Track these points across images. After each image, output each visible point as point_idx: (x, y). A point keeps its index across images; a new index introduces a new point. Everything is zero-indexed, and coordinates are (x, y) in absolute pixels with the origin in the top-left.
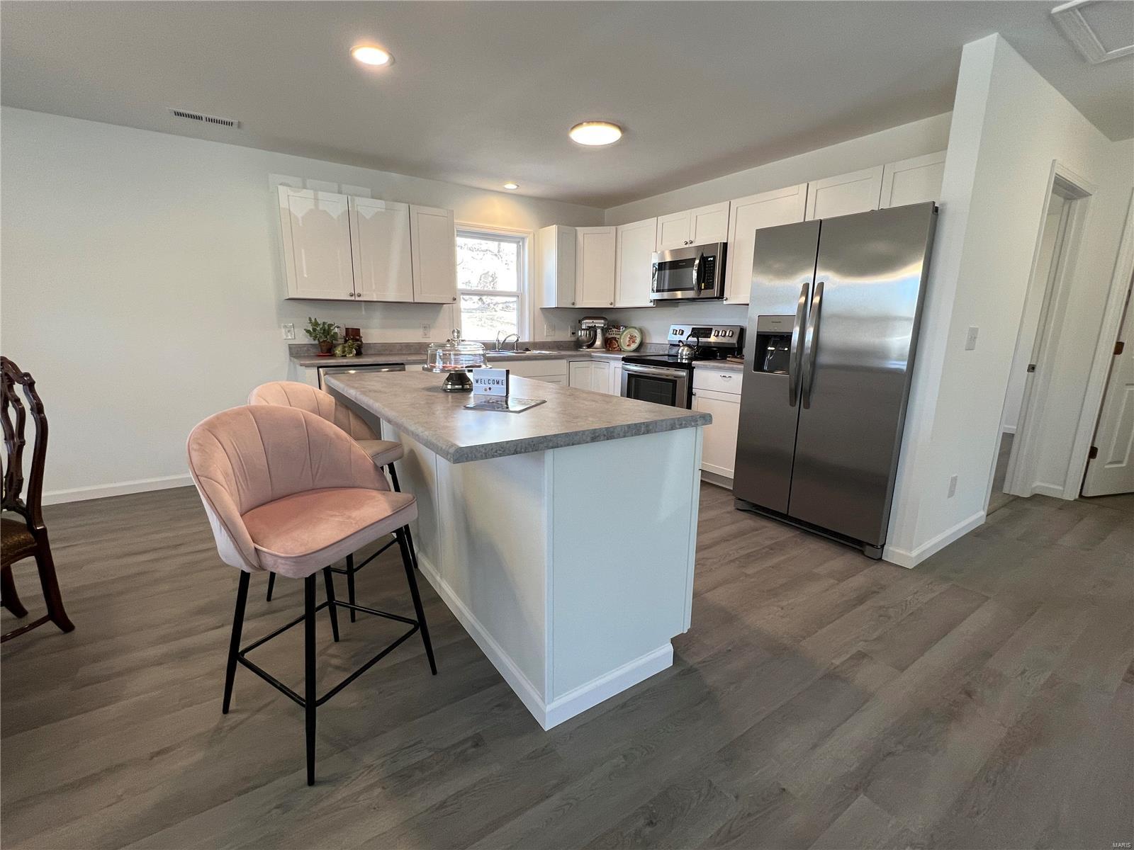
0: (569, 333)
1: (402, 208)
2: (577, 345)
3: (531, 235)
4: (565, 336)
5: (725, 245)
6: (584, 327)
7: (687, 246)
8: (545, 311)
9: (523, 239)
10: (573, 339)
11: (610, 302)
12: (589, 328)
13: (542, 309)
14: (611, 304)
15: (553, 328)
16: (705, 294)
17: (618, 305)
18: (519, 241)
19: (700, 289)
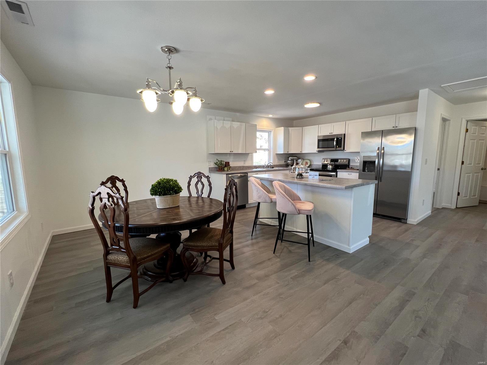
0: (284, 162)
1: (244, 124)
2: (287, 165)
3: (274, 130)
4: (282, 162)
5: (345, 134)
6: (290, 159)
7: (330, 134)
8: (278, 155)
9: (271, 131)
10: (285, 163)
11: (300, 151)
12: (292, 160)
13: (277, 154)
14: (301, 152)
15: (279, 160)
16: (338, 149)
17: (303, 152)
18: (269, 132)
19: (336, 147)
